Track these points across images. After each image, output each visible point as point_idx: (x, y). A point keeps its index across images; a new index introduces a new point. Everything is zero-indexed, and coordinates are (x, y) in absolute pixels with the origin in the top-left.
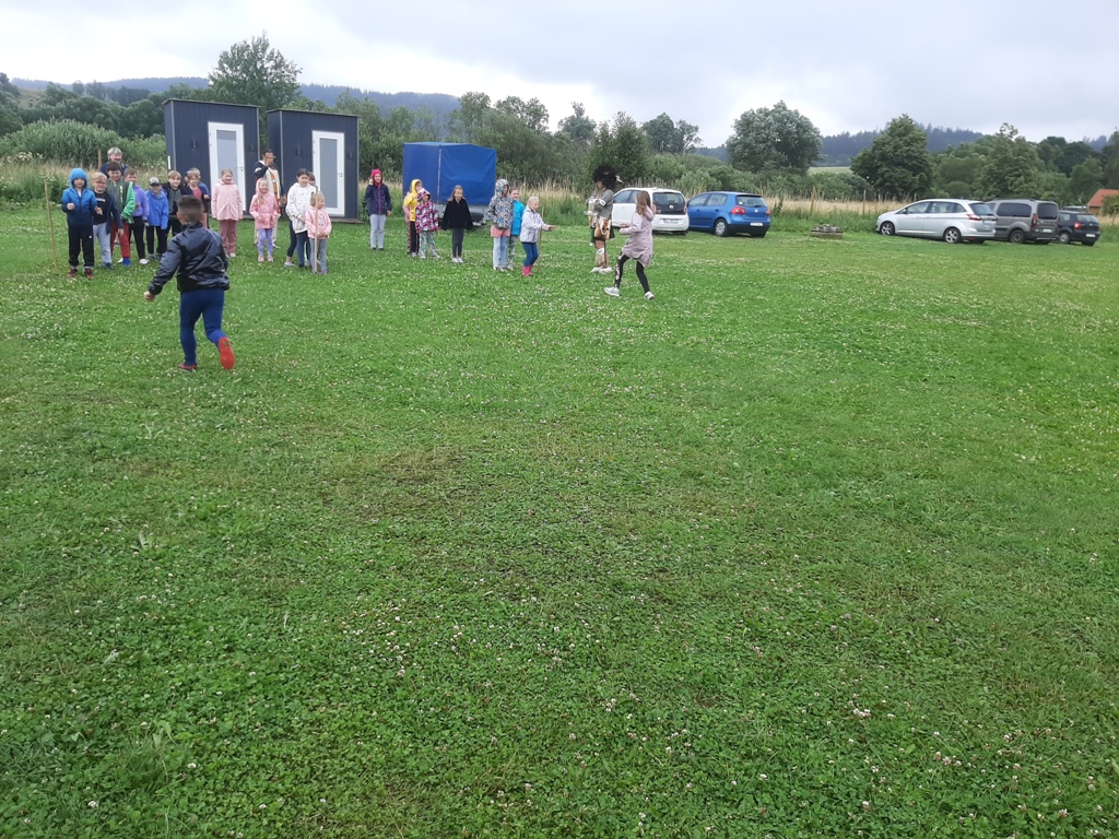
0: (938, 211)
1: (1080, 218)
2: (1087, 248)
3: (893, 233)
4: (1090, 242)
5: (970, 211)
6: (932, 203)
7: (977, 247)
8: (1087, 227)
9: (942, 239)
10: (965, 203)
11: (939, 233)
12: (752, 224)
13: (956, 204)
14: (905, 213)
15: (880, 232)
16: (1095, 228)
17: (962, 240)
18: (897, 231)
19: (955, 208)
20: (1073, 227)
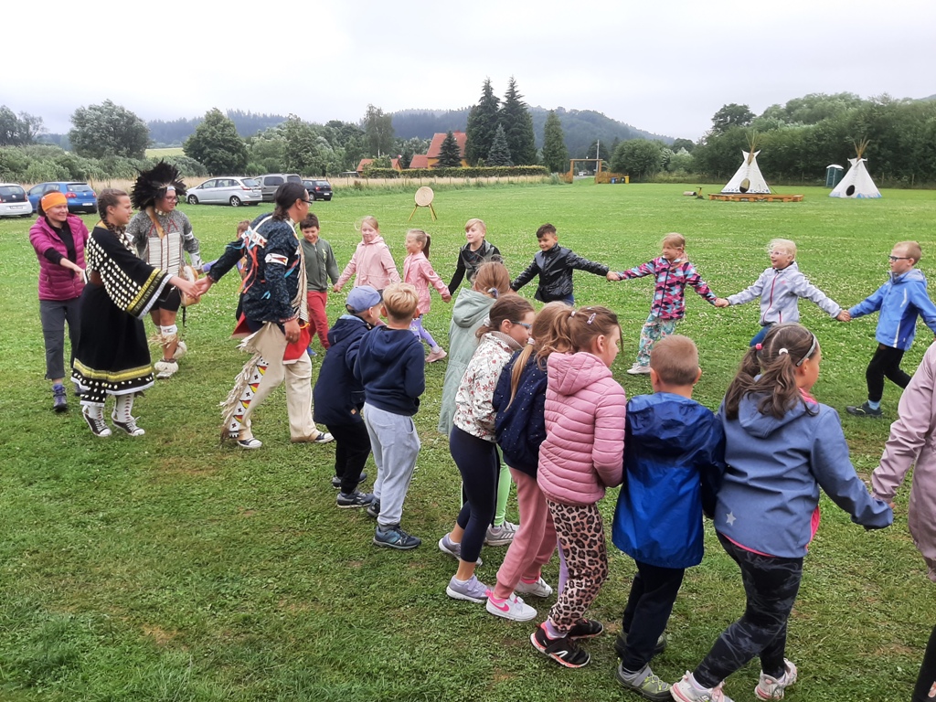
0: (223, 185)
1: (319, 183)
2: (328, 202)
3: (197, 203)
4: (328, 198)
5: (242, 185)
6: (218, 180)
7: (253, 208)
8: (322, 189)
9: (230, 204)
10: (238, 179)
11: (227, 201)
12: (84, 204)
13: (233, 180)
14: (202, 188)
15: (189, 203)
16: (328, 189)
17: (241, 204)
18: (200, 201)
19: (233, 183)
20: (315, 190)
